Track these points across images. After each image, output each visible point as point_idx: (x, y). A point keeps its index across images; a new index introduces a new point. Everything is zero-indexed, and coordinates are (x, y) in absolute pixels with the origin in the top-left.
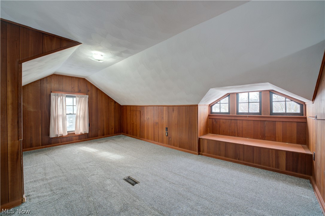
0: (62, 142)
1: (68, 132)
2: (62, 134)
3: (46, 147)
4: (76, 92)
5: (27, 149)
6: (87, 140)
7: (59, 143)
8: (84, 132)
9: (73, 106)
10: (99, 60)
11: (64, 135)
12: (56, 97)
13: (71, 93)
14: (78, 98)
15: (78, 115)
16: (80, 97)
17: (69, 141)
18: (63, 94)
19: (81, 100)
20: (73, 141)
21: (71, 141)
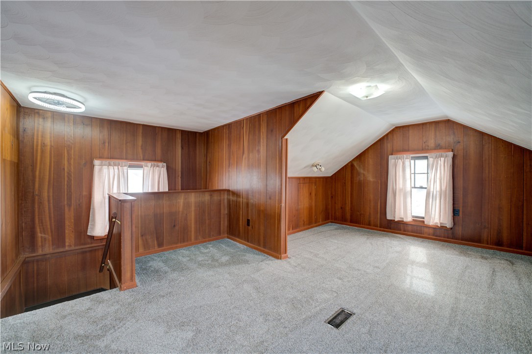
0: (405, 231)
1: (413, 217)
2: (403, 218)
3: (384, 231)
4: (431, 150)
5: (365, 226)
6: (450, 242)
7: (400, 230)
8: (441, 223)
9: (415, 173)
10: (367, 97)
11: (405, 220)
12: (395, 160)
13: (421, 151)
14: (431, 160)
15: (432, 190)
16: (434, 158)
17: (416, 233)
18: (405, 156)
19: (437, 163)
20: (423, 234)
21: (419, 233)
